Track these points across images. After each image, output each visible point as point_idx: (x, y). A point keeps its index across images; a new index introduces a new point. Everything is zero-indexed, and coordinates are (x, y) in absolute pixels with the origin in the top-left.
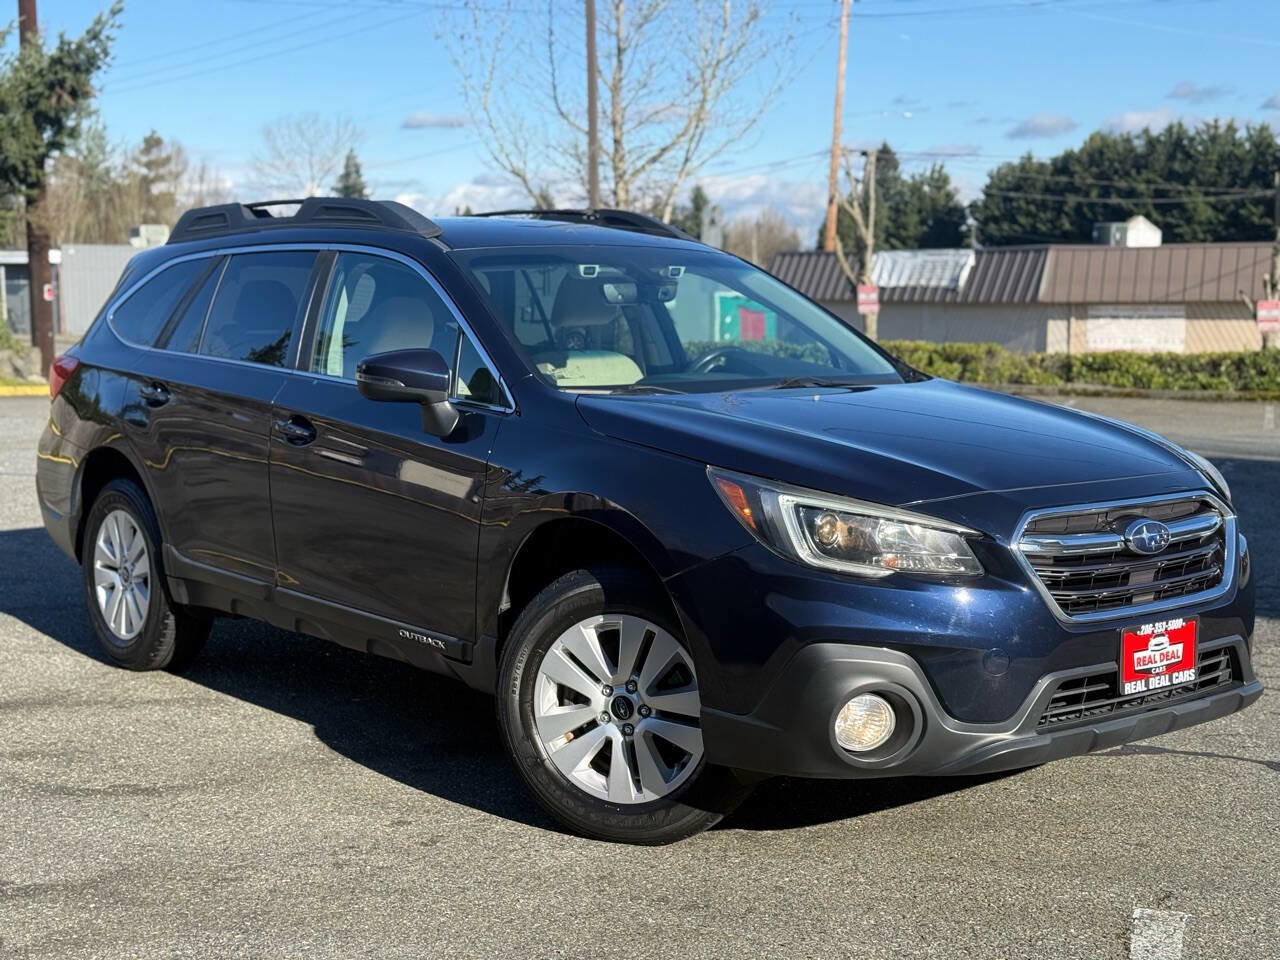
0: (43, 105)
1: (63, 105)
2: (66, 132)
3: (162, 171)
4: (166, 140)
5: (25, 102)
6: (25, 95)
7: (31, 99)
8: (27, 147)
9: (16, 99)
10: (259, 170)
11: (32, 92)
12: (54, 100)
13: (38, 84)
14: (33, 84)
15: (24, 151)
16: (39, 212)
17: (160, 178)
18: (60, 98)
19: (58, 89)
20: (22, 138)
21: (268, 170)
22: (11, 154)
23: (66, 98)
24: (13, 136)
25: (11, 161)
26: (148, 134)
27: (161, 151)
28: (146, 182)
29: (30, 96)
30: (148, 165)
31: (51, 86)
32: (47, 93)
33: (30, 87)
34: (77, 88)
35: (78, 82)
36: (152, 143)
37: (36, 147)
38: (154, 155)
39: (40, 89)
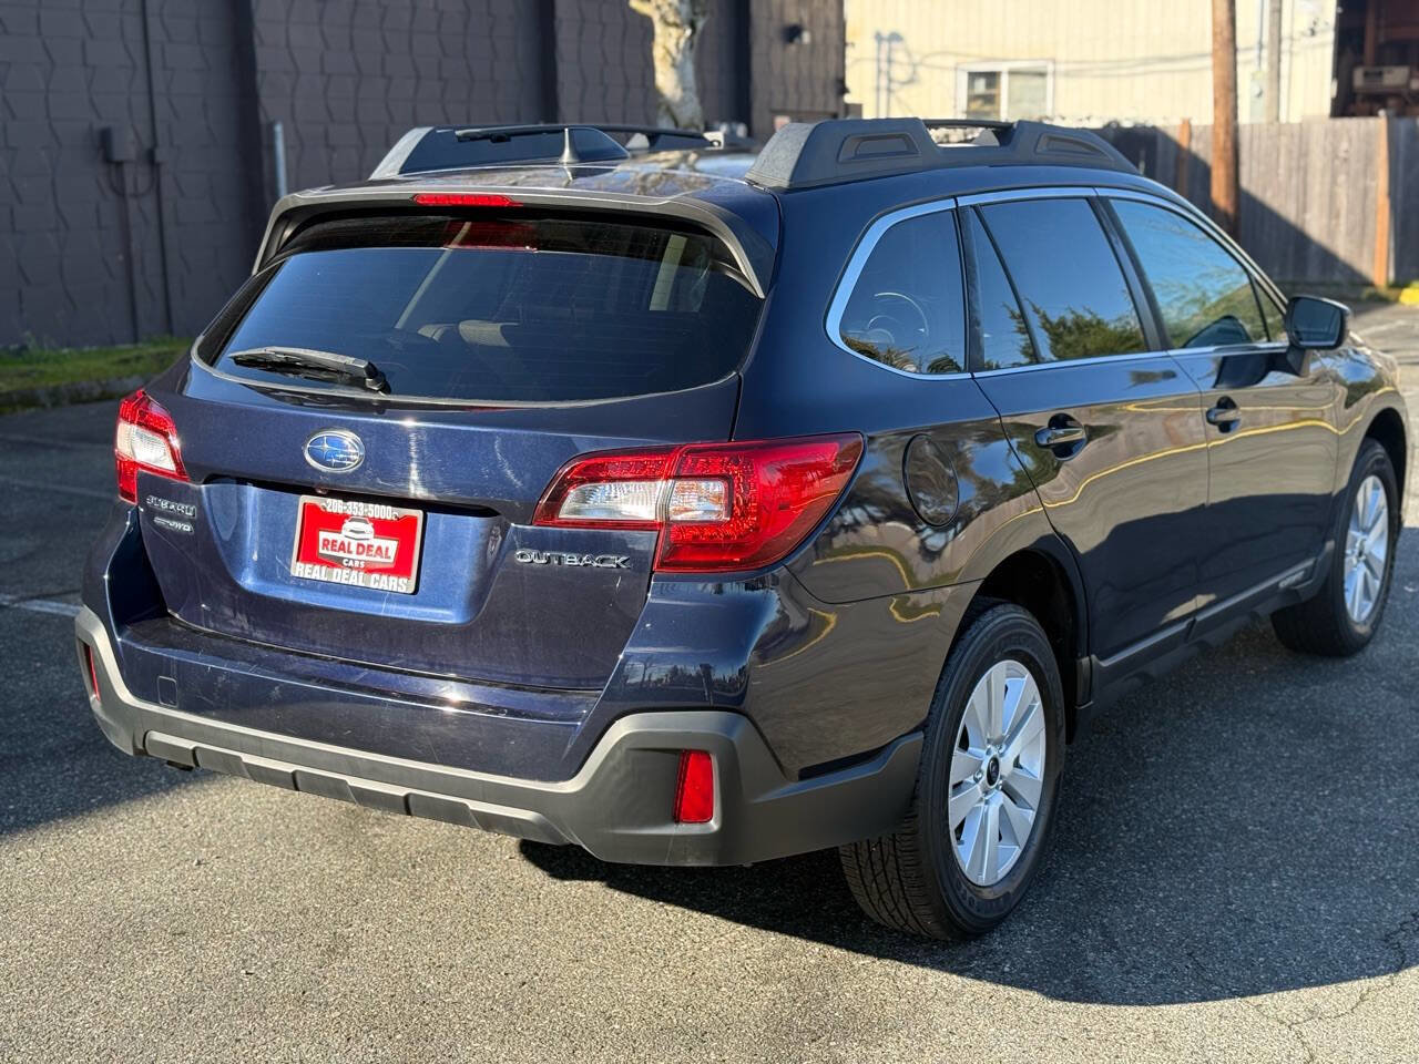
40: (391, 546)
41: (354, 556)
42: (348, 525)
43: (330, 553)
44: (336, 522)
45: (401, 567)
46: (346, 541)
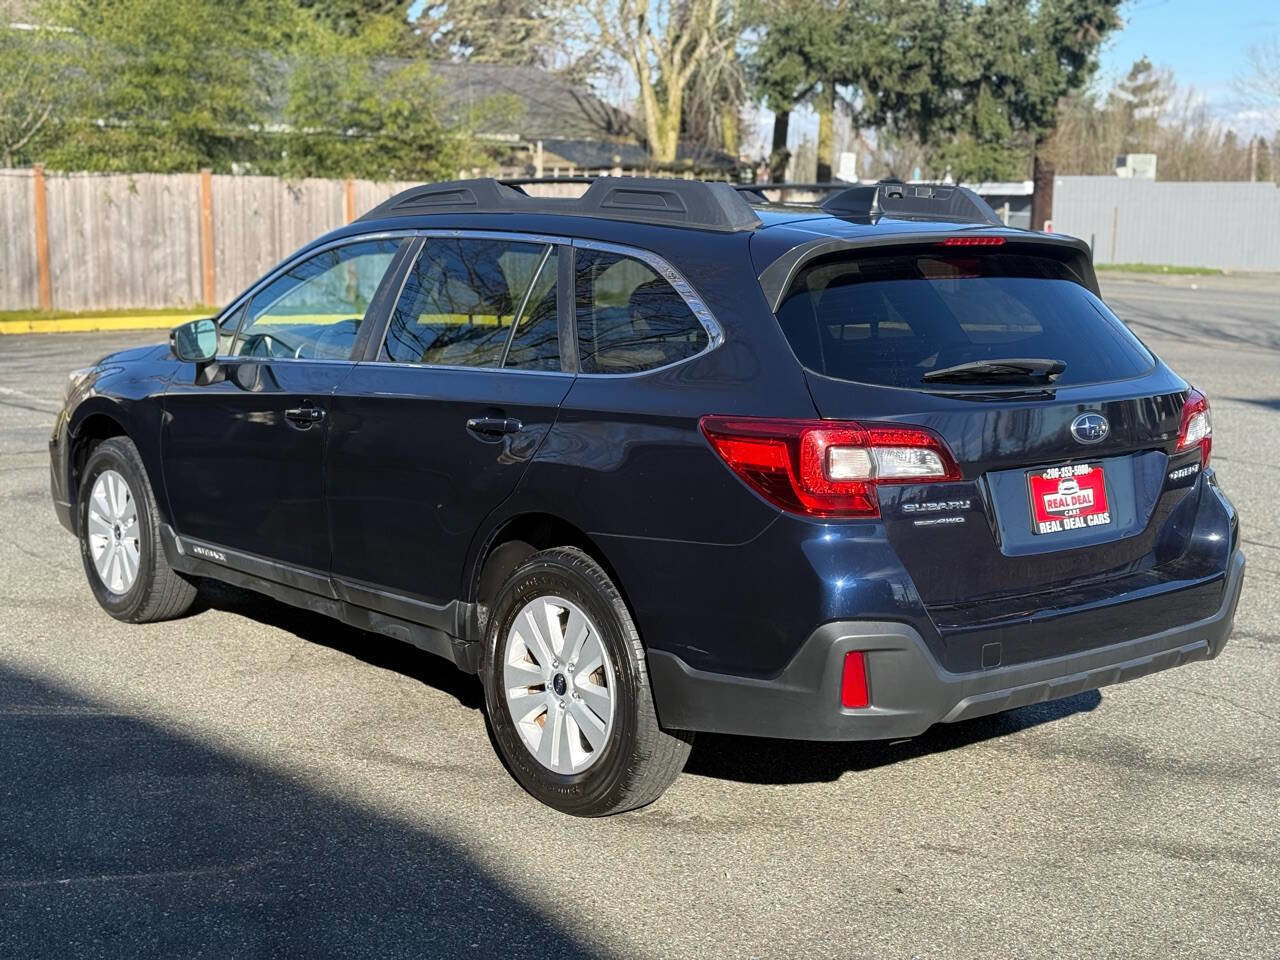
0: (1068, 41)
1: (1089, 39)
2: (1086, 68)
3: (1147, 96)
4: (1156, 65)
5: (1051, 37)
6: (1052, 30)
7: (1058, 35)
8: (1048, 83)
9: (1042, 36)
10: (1238, 90)
11: (1059, 27)
12: (1080, 35)
13: (1068, 18)
14: (1061, 20)
15: (1045, 88)
16: (1049, 147)
17: (1144, 104)
18: (1087, 31)
19: (1085, 24)
20: (1045, 74)
21: (1248, 90)
22: (1032, 91)
23: (1093, 31)
24: (1036, 73)
25: (1032, 99)
26: (1138, 60)
27: (1150, 76)
28: (1131, 106)
29: (1056, 31)
30: (1135, 91)
31: (1079, 21)
32: (1074, 28)
33: (1057, 22)
34: (1105, 20)
35: (1106, 13)
36: (1141, 68)
37: (1056, 84)
38: (1141, 79)
39: (1067, 24)
40: (1089, 493)
41: (1071, 507)
42: (1062, 486)
43: (1054, 510)
44: (1052, 486)
45: (1099, 506)
46: (1063, 497)
